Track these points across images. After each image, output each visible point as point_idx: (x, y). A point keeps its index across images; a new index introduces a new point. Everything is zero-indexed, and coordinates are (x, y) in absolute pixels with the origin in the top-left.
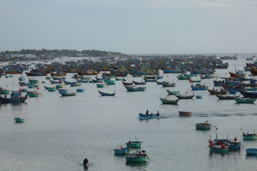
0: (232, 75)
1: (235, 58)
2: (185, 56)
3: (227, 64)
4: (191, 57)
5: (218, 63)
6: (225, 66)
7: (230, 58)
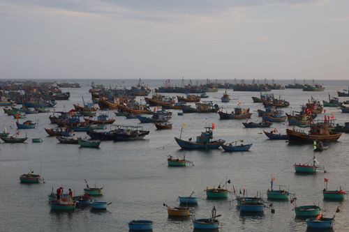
0: (77, 108)
1: (77, 86)
2: (9, 82)
3: (68, 93)
4: (17, 84)
5: (56, 92)
6: (66, 97)
7: (71, 86)
